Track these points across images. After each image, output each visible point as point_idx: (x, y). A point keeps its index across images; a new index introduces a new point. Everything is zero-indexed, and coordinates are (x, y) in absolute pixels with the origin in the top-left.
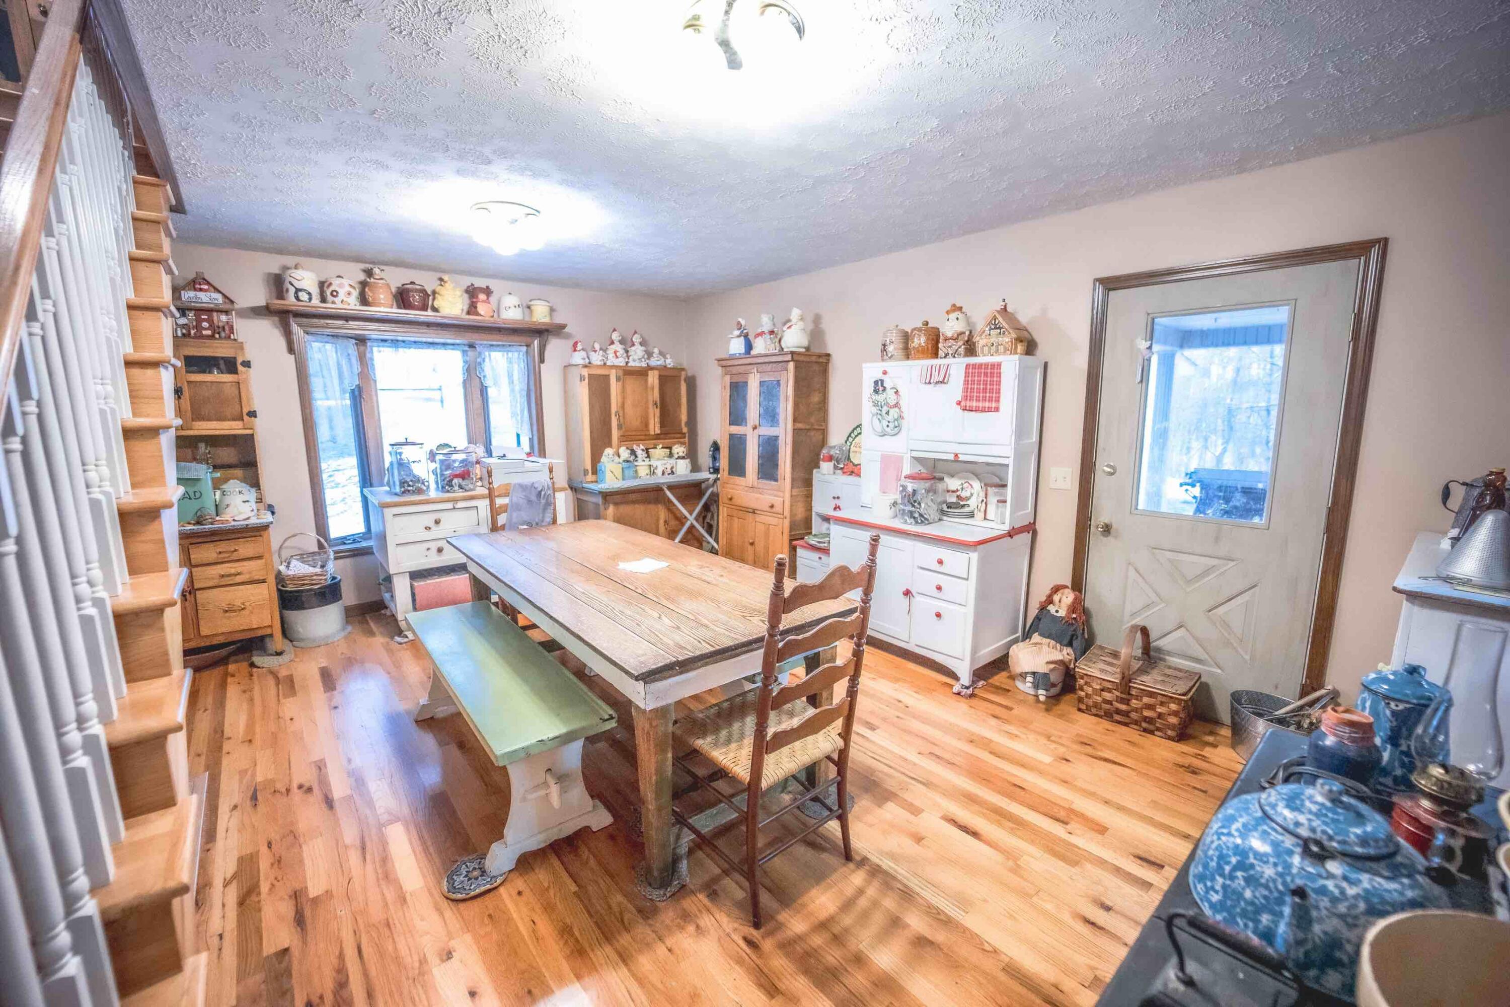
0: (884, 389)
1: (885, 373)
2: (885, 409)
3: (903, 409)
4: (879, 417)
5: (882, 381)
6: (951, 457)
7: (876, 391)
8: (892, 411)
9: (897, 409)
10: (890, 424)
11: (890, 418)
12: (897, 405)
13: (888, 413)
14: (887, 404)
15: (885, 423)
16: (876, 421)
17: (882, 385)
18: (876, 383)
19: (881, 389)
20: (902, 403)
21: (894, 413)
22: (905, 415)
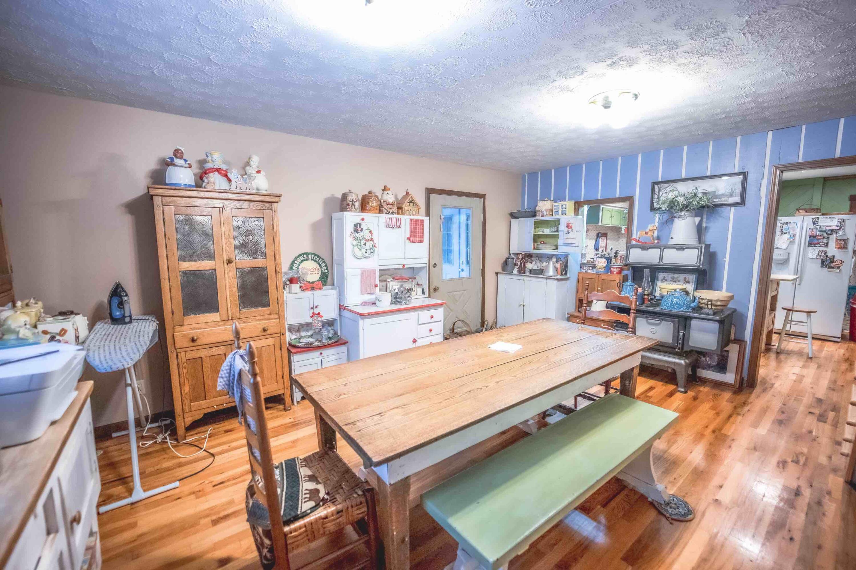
0: (362, 230)
1: (363, 219)
2: (363, 242)
3: (375, 242)
4: (359, 247)
5: (360, 225)
6: (401, 266)
7: (356, 231)
8: (368, 244)
9: (371, 242)
10: (367, 251)
11: (367, 247)
12: (371, 240)
13: (365, 244)
14: (364, 239)
15: (364, 251)
16: (356, 249)
17: (360, 227)
18: (356, 225)
19: (359, 229)
20: (375, 237)
21: (369, 244)
22: (377, 245)
